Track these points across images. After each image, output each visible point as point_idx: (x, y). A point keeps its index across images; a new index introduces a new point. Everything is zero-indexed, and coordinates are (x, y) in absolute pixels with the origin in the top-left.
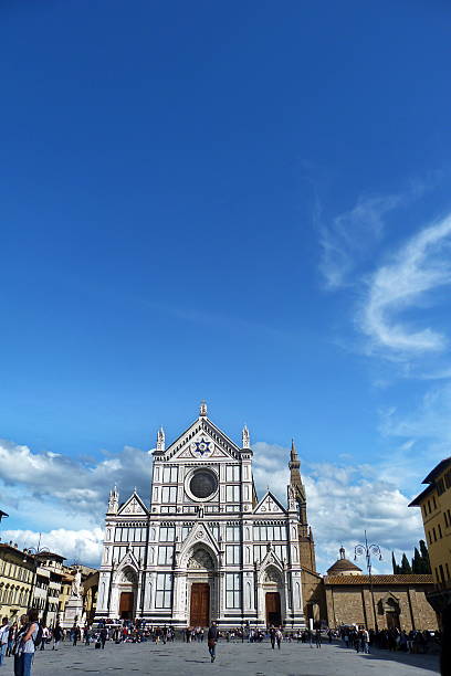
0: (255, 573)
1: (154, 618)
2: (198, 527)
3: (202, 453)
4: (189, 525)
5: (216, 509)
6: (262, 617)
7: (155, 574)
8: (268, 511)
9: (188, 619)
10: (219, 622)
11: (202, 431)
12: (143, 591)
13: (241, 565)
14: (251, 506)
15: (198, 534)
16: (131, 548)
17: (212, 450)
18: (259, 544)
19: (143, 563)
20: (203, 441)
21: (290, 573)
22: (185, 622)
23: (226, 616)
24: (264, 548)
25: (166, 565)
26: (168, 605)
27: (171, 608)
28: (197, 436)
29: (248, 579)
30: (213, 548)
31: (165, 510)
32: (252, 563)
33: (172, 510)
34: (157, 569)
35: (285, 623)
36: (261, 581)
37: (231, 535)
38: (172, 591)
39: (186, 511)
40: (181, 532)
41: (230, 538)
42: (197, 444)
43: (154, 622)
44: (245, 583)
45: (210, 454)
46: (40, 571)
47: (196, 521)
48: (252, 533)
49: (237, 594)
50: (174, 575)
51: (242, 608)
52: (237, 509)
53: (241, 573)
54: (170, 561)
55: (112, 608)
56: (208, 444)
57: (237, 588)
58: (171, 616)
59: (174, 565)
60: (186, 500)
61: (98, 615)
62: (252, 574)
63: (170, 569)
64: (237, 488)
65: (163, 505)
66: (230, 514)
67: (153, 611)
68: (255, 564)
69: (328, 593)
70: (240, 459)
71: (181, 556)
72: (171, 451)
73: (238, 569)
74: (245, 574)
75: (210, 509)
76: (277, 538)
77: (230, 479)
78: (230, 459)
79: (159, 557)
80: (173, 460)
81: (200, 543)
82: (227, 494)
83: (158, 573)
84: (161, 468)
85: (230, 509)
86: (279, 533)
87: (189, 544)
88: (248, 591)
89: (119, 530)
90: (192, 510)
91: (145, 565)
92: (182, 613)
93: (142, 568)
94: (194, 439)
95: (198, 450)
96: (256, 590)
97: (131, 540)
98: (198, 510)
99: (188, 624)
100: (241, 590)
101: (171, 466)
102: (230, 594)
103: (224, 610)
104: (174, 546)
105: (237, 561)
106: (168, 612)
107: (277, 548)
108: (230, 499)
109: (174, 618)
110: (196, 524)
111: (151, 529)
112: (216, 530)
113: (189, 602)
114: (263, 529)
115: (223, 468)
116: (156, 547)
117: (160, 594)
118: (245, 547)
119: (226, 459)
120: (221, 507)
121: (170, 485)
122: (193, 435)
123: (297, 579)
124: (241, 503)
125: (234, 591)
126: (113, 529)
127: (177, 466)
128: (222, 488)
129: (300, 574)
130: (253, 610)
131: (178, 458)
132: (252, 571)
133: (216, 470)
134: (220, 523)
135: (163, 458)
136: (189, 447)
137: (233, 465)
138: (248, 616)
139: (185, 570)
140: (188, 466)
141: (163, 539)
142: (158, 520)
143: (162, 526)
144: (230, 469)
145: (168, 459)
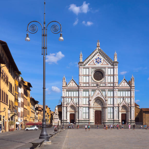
1: (83, 122)
2: (97, 92)
3: (98, 63)
4: (94, 90)
5: (104, 85)
6: (120, 121)
7: (82, 108)
8: (123, 86)
10: (106, 123)
11: (98, 54)
12: (78, 113)
13: (113, 104)
14: (117, 84)
15: (97, 94)
16: (73, 99)
17: (102, 62)
18: (120, 97)
19: (77, 104)
20: (98, 58)
21: (131, 107)
22: (93, 123)
23: (108, 121)
24: (122, 99)
25: (86, 104)
26: (87, 117)
27: (89, 118)
29: (116, 109)
30: (103, 99)
31: (85, 85)
32: (117, 104)
33: (87, 85)
34: (83, 106)
36: (120, 110)
38: (89, 113)
39: (93, 85)
40: (91, 93)
41: (109, 95)
42: (96, 59)
43: (83, 123)
44: (115, 110)
45: (101, 64)
47: (97, 89)
48: (118, 94)
49: (112, 114)
50: (89, 108)
51: (113, 118)
52: (112, 85)
53: (113, 107)
54: (87, 103)
56: (101, 59)
57: (112, 112)
58: (89, 121)
59: (89, 104)
60: (93, 81)
62: (117, 108)
63: (88, 106)
64: (112, 77)
65: (84, 83)
66: (109, 87)
67: (82, 119)
68: (118, 104)
69: (144, 114)
70: (114, 66)
71: (91, 101)
72: (86, 62)
73: (112, 106)
74: (115, 108)
75: (102, 85)
77: (109, 73)
78: (110, 66)
79: (84, 102)
80: (87, 65)
81: (98, 97)
82: (108, 79)
83: (83, 107)
84: (82, 69)
85: (109, 85)
86: (127, 94)
87: (94, 98)
88: (116, 113)
89: (67, 92)
90: (95, 85)
91: (79, 104)
92: (92, 119)
93: (78, 106)
94: (95, 57)
95: (96, 62)
96: (118, 113)
97: (72, 96)
98: (97, 85)
99: (94, 123)
100: (113, 113)
101: (86, 68)
103: (107, 119)
104: (89, 98)
105: (112, 103)
106: (88, 120)
107: (127, 99)
108: (109, 81)
109: (90, 122)
110: (97, 90)
111: (80, 92)
112: (104, 92)
113: (94, 116)
114: (122, 92)
115: (106, 69)
116: (82, 98)
117: (84, 114)
118: (115, 98)
119: (108, 65)
120: (106, 84)
121: (86, 76)
122: (95, 55)
123: (133, 110)
124: (114, 83)
125: (110, 113)
126: (65, 92)
127: (88, 68)
128: (106, 77)
129: (134, 108)
130: (117, 119)
131: (89, 65)
132: (117, 107)
133: (104, 70)
134: (106, 90)
135: (83, 65)
136: (93, 60)
137: (111, 68)
138: (115, 121)
139: (93, 106)
140: (92, 68)
141: (84, 95)
142: (82, 89)
143: (84, 91)
144: (109, 69)
145: (85, 65)
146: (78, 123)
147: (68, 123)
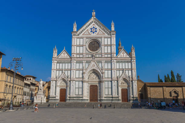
0: (118, 81)
1: (75, 99)
2: (93, 63)
3: (94, 33)
4: (88, 62)
5: (100, 56)
6: (120, 98)
7: (74, 82)
8: (122, 57)
9: (89, 99)
10: (102, 100)
11: (93, 23)
12: (70, 88)
13: (112, 78)
14: (115, 55)
15: (93, 65)
16: (64, 71)
17: (98, 31)
18: (119, 70)
19: (69, 77)
20: (94, 28)
21: (132, 81)
22: (88, 100)
23: (105, 98)
24: (121, 72)
25: (79, 78)
26: (80, 93)
27: (82, 95)
28: (91, 25)
30: (99, 71)
31: (78, 56)
32: (116, 77)
33: (81, 56)
34: (75, 79)
35: (130, 100)
36: (120, 84)
37: (107, 66)
38: (82, 88)
39: (87, 56)
40: (85, 65)
41: (106, 67)
42: (91, 29)
43: (75, 100)
44: (113, 85)
45: (97, 33)
46: (25, 82)
47: (92, 60)
48: (116, 65)
49: (110, 89)
50: (83, 82)
51: (112, 94)
52: (109, 56)
53: (111, 81)
54: (81, 76)
55: (57, 95)
56: (96, 29)
57: (110, 86)
58: (82, 97)
59: (83, 78)
60: (87, 52)
61: (51, 97)
62: (116, 82)
63: (81, 80)
64: (109, 47)
65: (77, 54)
67: (74, 96)
70: (111, 35)
71: (85, 74)
72: (80, 31)
73: (110, 79)
74: (113, 81)
75: (97, 56)
76: (127, 67)
77: (106, 43)
79: (76, 75)
80: (81, 35)
81: (94, 69)
82: (105, 50)
83: (76, 81)
84: (76, 39)
85: (106, 56)
86: (128, 66)
87: (89, 70)
88: (115, 88)
89: (58, 64)
90: (90, 56)
91: (70, 78)
92: (86, 96)
93: (69, 79)
94: (90, 27)
95: (91, 31)
96: (118, 88)
97: (64, 68)
98: (93, 56)
99: (89, 101)
100: (112, 88)
101: (80, 38)
102: (107, 89)
103: (104, 96)
104: (83, 71)
105: (110, 76)
106: (81, 96)
107: (127, 71)
108: (106, 52)
109: (83, 99)
110: (92, 62)
111: (72, 64)
112: (100, 64)
113: (89, 92)
114: (121, 64)
115: (103, 39)
116: (75, 71)
117: (77, 89)
118: (113, 71)
119: (105, 35)
120: (102, 55)
121: (80, 46)
122: (90, 25)
123: (135, 84)
124: (111, 53)
125: (108, 88)
126: (56, 64)
127: (83, 38)
128: (103, 47)
129: (136, 81)
130: (117, 95)
131: (83, 34)
132: (116, 80)
133: (100, 39)
134: (102, 61)
135: (76, 34)
136: (88, 30)
137: (107, 38)
138: (114, 98)
139: (87, 80)
140: (87, 38)
141: (77, 68)
142: (75, 60)
143: (77, 63)
144: (106, 39)
145: (79, 35)
146: (69, 100)
147: (56, 100)
